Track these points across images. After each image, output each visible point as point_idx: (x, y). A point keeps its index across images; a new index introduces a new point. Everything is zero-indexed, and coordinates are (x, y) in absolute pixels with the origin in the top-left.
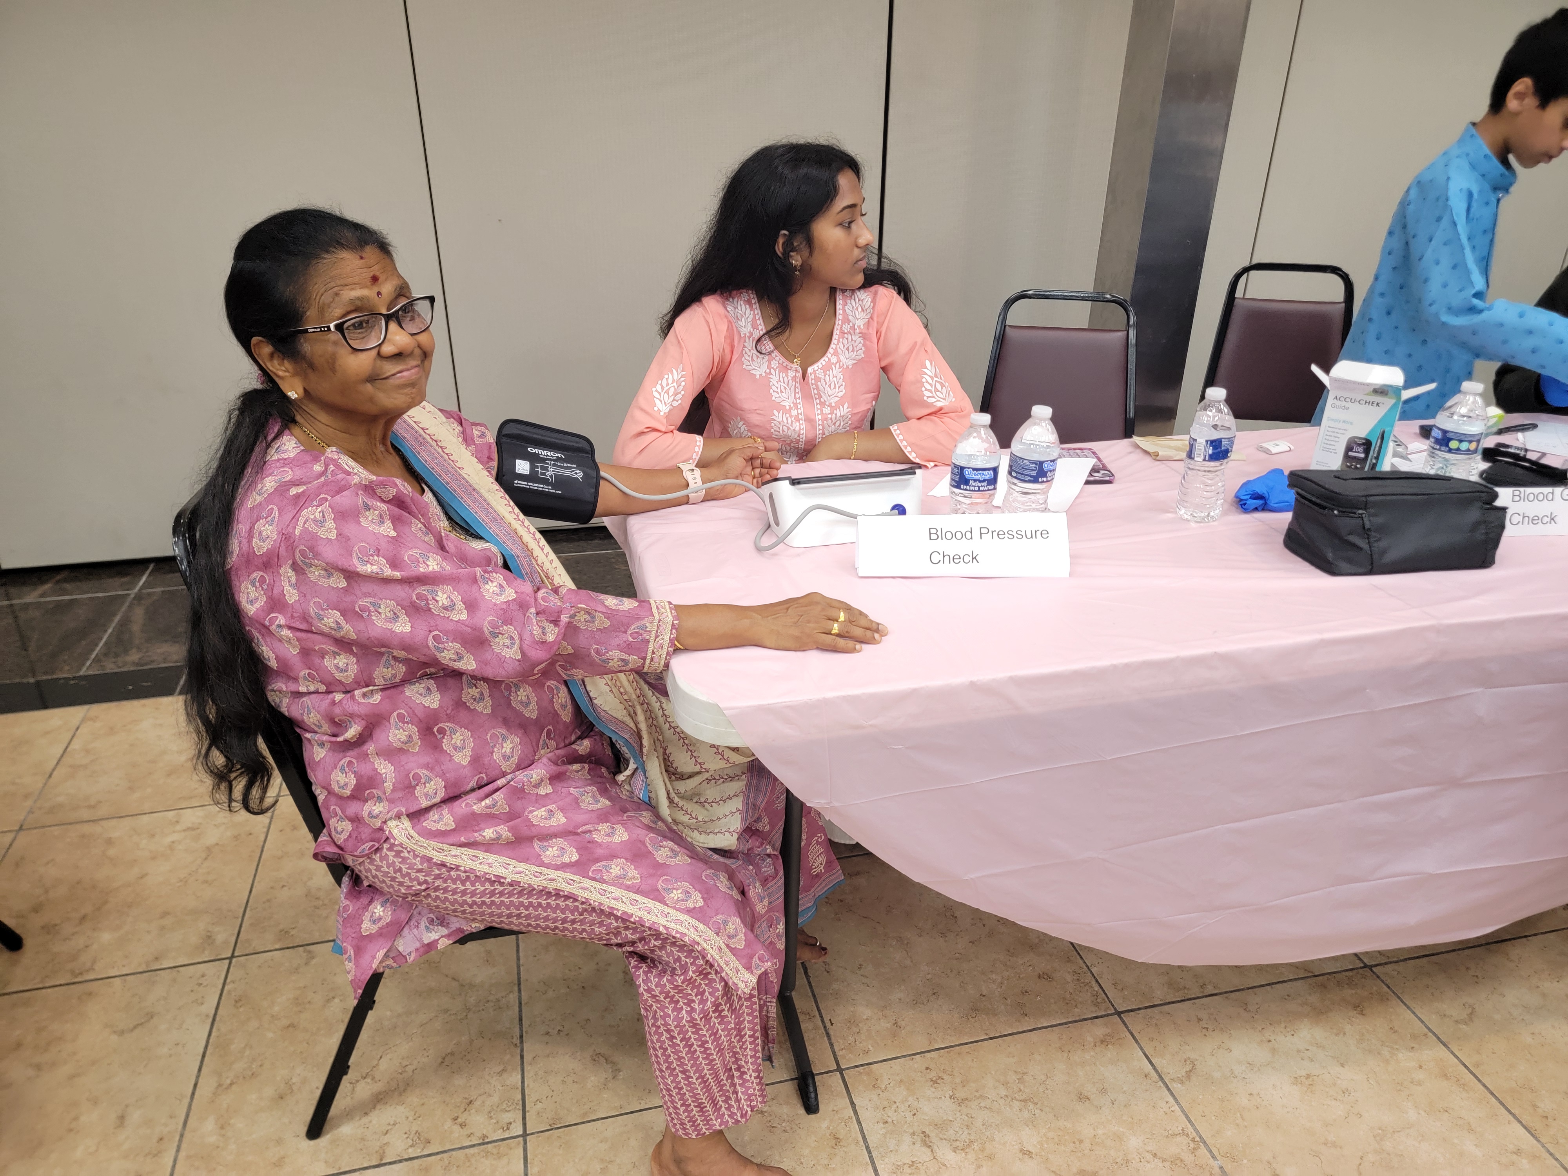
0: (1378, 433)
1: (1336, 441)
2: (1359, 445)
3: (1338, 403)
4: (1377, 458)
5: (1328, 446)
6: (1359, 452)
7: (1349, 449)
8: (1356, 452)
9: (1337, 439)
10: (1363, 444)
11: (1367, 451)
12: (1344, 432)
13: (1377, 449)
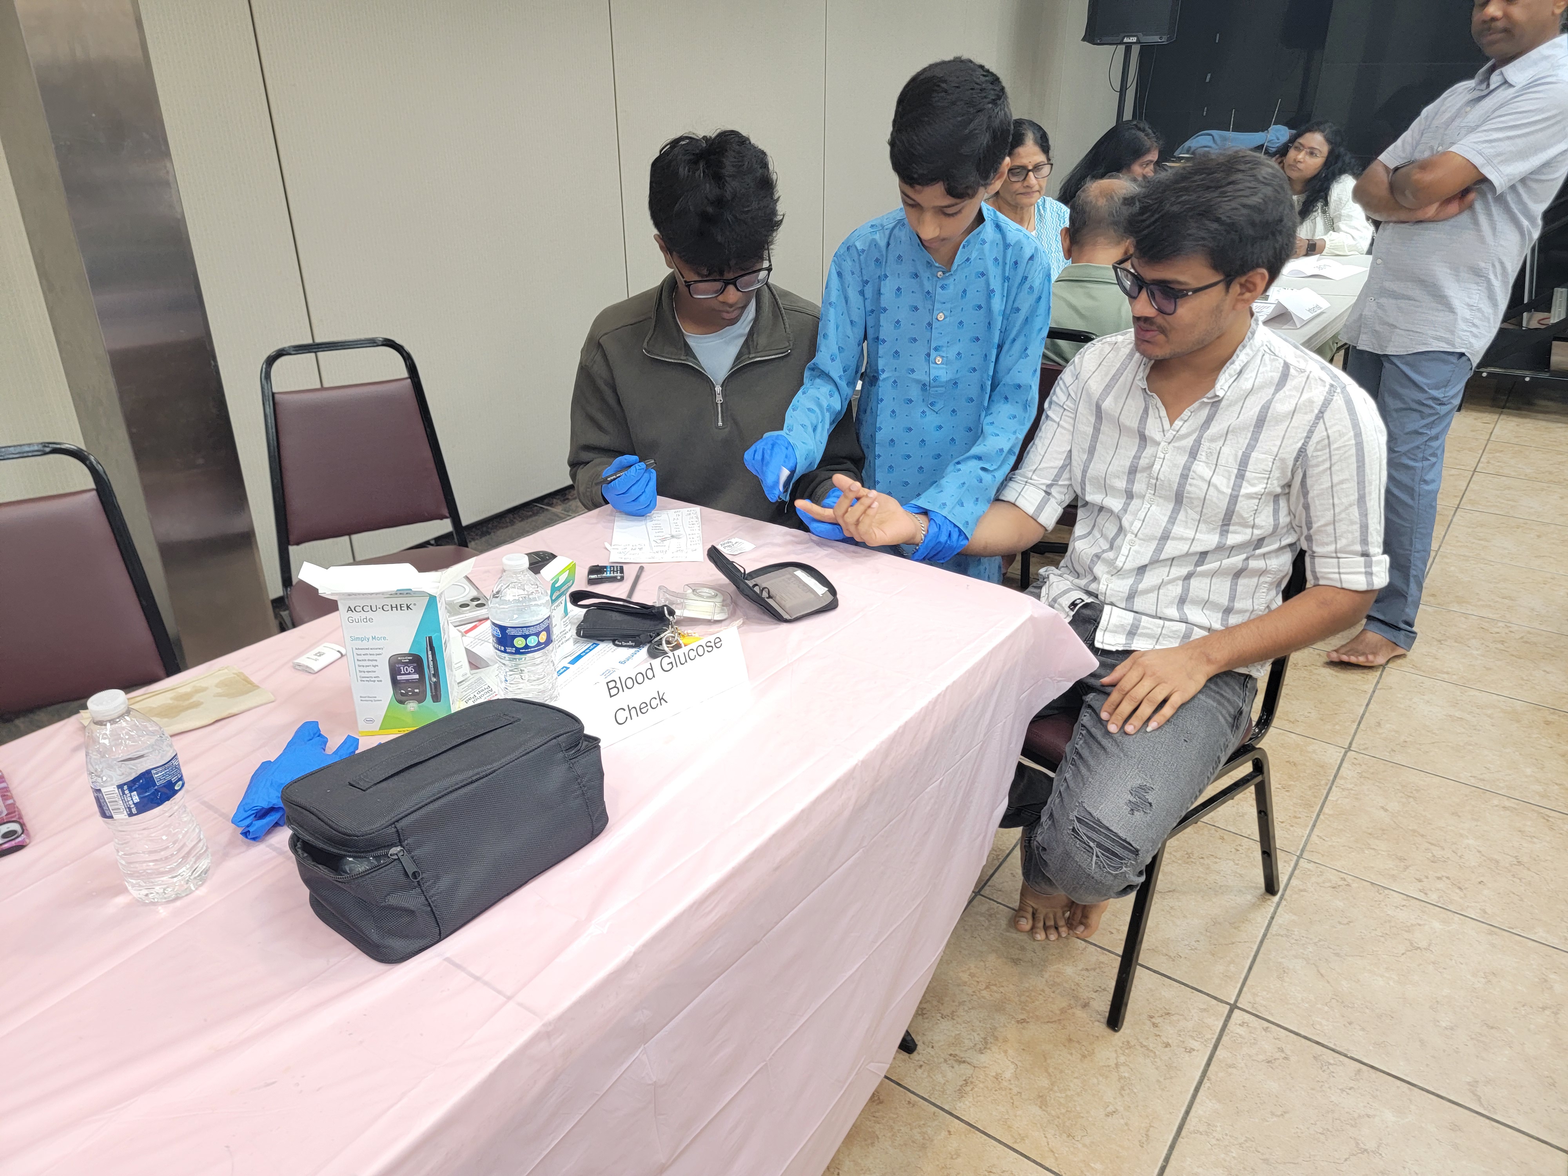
0: (424, 644)
1: (375, 666)
2: (406, 664)
3: (355, 615)
4: (436, 674)
5: (366, 675)
6: (409, 674)
7: (394, 673)
8: (405, 674)
9: (374, 663)
10: (411, 662)
11: (419, 669)
12: (378, 651)
13: (431, 663)
